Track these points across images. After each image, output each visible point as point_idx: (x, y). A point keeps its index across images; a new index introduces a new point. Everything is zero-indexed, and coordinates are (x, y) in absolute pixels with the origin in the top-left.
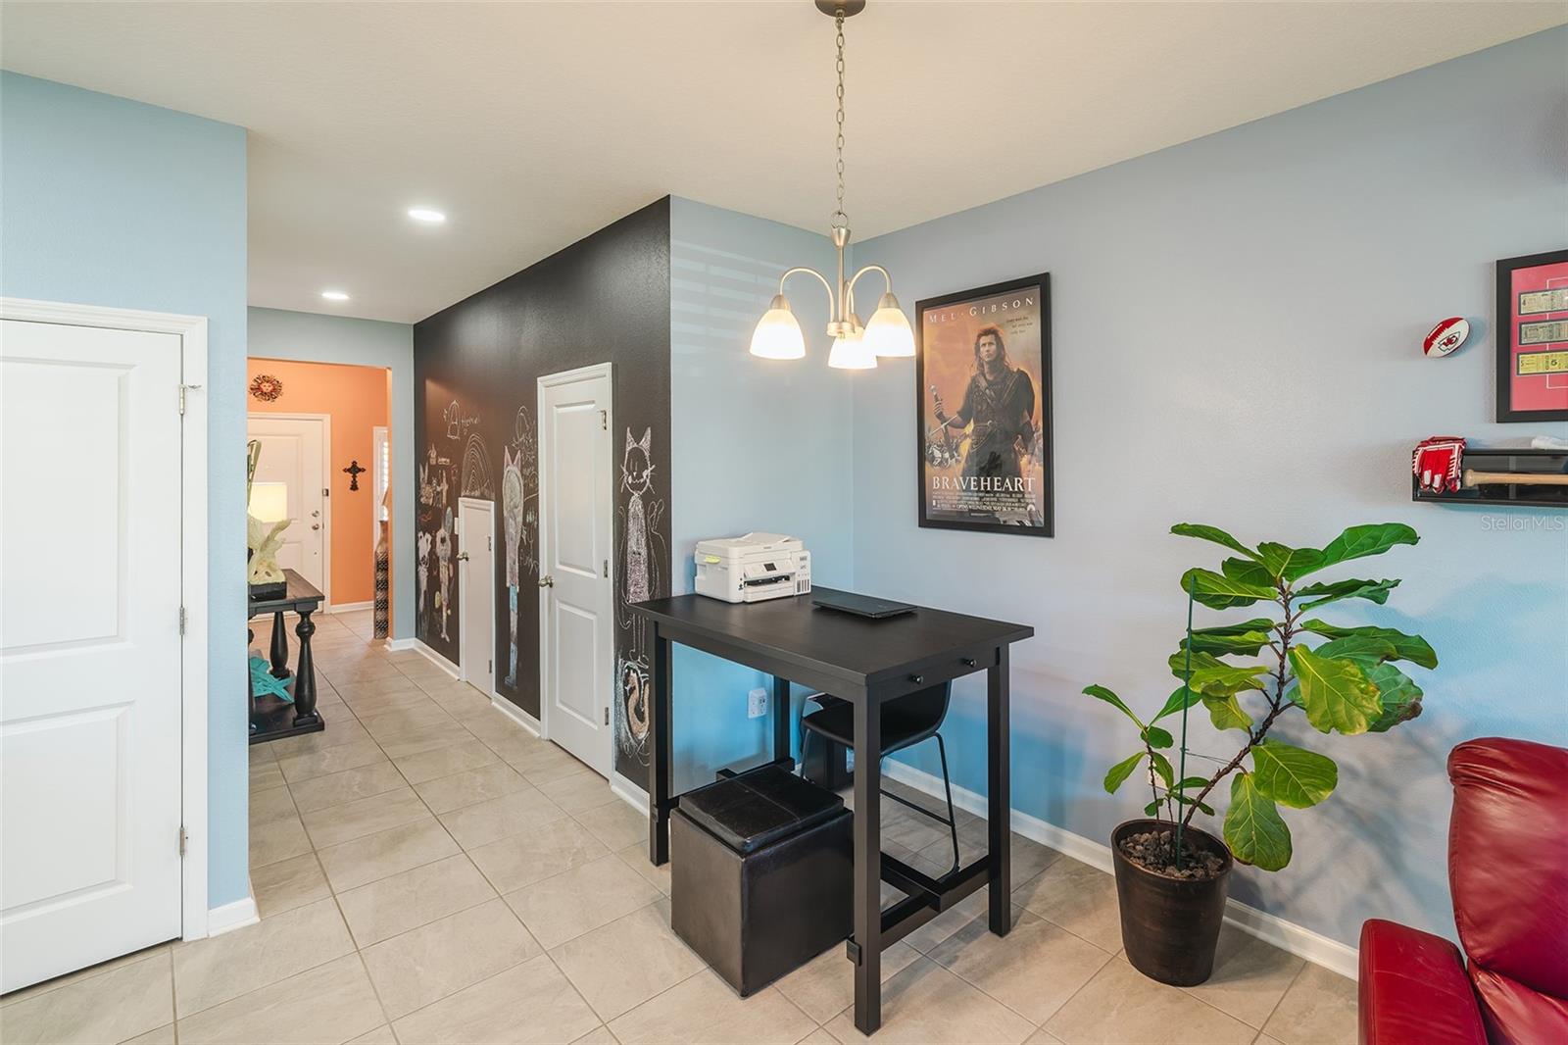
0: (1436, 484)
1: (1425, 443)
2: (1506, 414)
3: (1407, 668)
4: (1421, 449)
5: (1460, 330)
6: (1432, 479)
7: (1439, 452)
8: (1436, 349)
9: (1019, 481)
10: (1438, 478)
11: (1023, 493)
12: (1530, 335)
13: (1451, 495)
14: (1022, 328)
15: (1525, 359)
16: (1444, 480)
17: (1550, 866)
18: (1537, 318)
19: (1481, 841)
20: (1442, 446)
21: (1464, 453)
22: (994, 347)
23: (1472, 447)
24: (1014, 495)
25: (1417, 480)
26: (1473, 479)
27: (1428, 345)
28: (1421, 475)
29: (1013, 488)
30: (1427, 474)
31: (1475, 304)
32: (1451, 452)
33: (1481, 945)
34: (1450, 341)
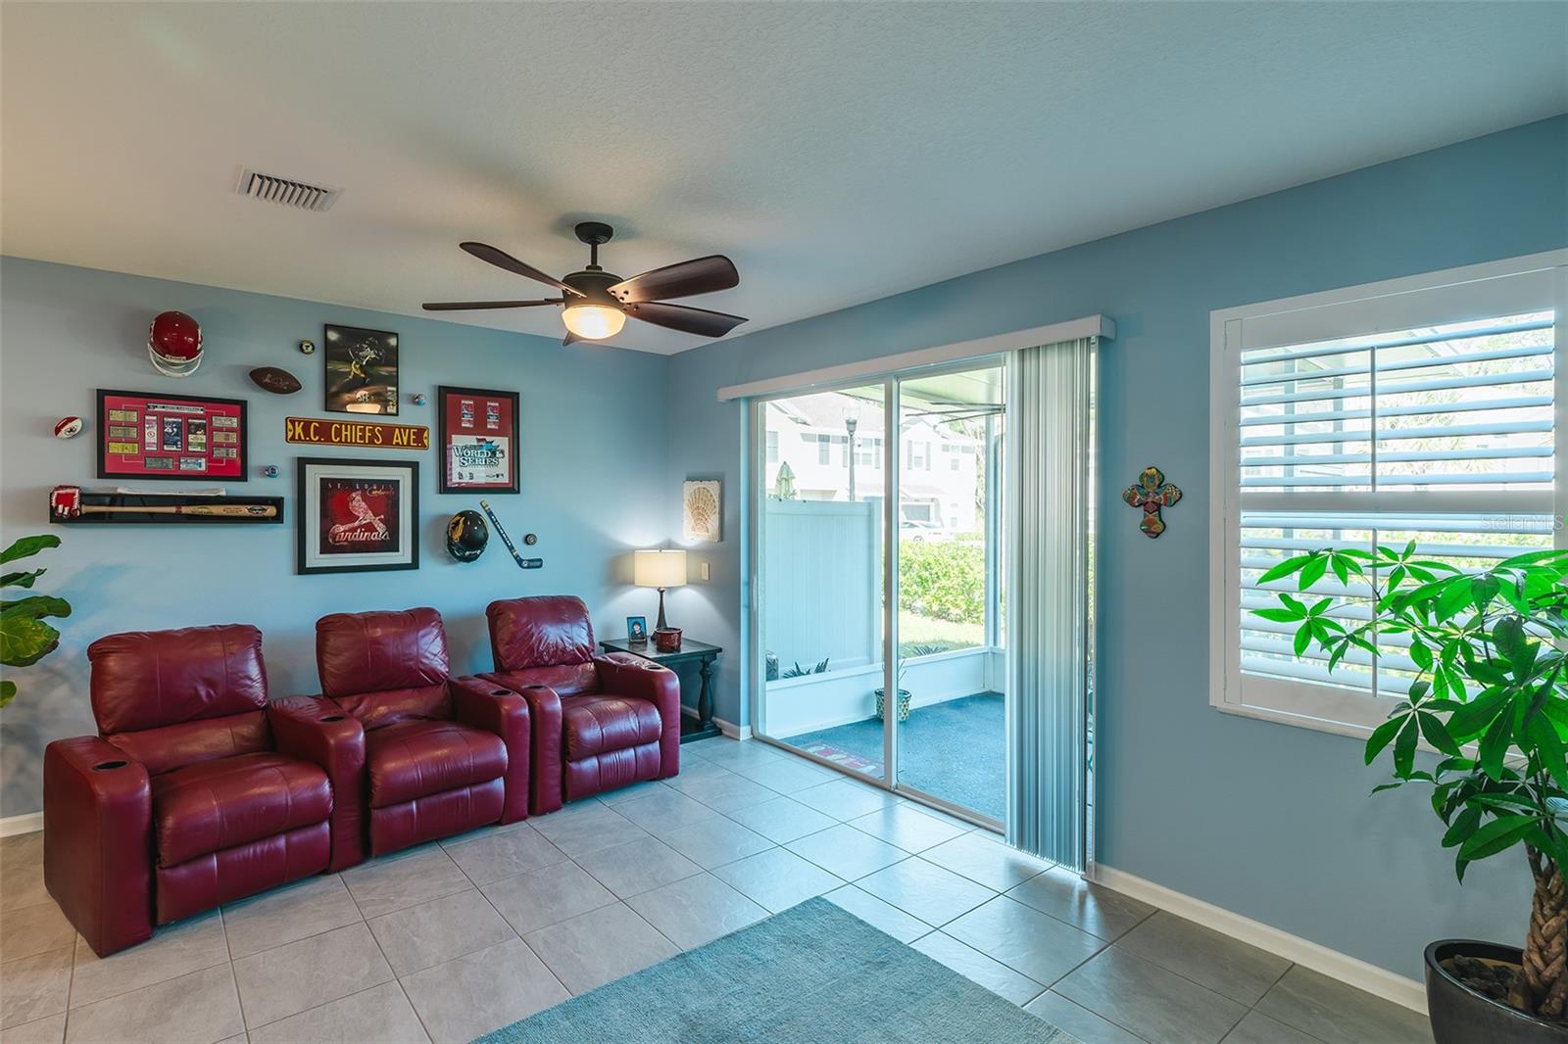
0: (66, 513)
1: (57, 489)
2: (102, 474)
3: (51, 621)
4: (56, 493)
5: (77, 424)
6: (64, 510)
7: (66, 494)
8: (63, 433)
10: (67, 509)
12: (115, 432)
13: (73, 519)
15: (112, 445)
16: (70, 510)
17: (139, 676)
18: (118, 424)
19: (109, 678)
20: (68, 491)
21: (81, 495)
23: (85, 492)
25: (53, 510)
26: (85, 509)
27: (58, 430)
28: (57, 507)
30: (61, 507)
31: (83, 410)
32: (74, 494)
33: (108, 725)
34: (71, 430)
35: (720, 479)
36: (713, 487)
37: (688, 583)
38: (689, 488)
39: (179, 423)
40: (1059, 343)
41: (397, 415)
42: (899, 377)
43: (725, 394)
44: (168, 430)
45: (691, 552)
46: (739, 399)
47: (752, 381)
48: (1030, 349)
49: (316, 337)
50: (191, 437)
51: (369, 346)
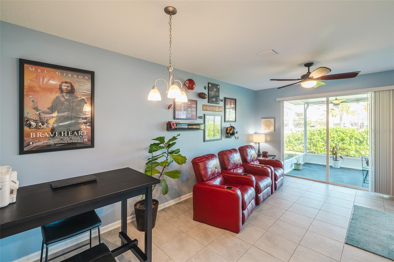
2: (174, 118)
9: (80, 132)
11: (82, 136)
14: (83, 85)
16: (174, 127)
22: (70, 88)
24: (78, 137)
28: (172, 127)
29: (78, 134)
32: (174, 124)
35: (274, 118)
36: (272, 120)
37: (265, 141)
38: (263, 120)
39: (186, 106)
40: (386, 90)
41: (219, 104)
42: (330, 96)
43: (278, 99)
44: (185, 108)
45: (266, 134)
46: (280, 101)
47: (284, 97)
48: (377, 91)
49: (207, 86)
50: (189, 109)
51: (215, 88)
